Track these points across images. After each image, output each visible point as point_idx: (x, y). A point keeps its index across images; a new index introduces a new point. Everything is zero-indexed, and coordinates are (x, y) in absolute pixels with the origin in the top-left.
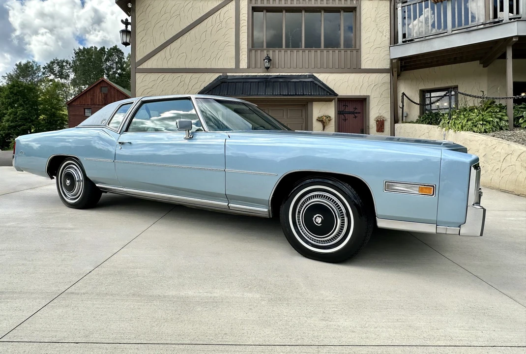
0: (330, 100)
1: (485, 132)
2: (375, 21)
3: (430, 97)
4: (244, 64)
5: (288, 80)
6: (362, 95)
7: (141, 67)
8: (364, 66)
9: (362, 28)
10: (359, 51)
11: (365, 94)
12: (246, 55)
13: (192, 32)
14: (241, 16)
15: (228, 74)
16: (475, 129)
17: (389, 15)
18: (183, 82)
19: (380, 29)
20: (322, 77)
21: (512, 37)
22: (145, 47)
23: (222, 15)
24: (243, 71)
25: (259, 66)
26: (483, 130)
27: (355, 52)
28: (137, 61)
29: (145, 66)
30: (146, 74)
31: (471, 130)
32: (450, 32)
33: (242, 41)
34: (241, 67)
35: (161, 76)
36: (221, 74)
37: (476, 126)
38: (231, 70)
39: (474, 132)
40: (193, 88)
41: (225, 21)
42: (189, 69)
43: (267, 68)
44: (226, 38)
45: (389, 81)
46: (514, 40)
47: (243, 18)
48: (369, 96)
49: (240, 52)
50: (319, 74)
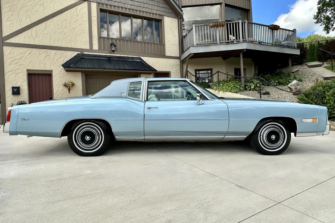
0: (151, 74)
1: (236, 92)
2: (171, 29)
3: (199, 74)
4: (96, 47)
5: (126, 60)
6: (167, 71)
7: (8, 41)
8: (167, 54)
9: (165, 32)
10: (164, 45)
11: (168, 70)
12: (97, 41)
13: (55, 19)
14: (92, 13)
15: (85, 53)
16: (232, 91)
17: (177, 27)
18: (49, 56)
19: (174, 34)
20: (145, 59)
21: (244, 49)
22: (11, 25)
23: (78, 10)
24: (95, 51)
25: (106, 49)
26: (235, 92)
27: (162, 45)
28: (4, 36)
29: (12, 40)
30: (14, 47)
31: (230, 91)
32: (218, 43)
33: (93, 31)
34: (94, 48)
35: (29, 50)
36: (79, 53)
37: (232, 90)
38: (86, 50)
39: (232, 92)
40: (57, 61)
41: (80, 15)
42: (53, 46)
43: (113, 51)
44: (82, 27)
45: (179, 64)
46: (245, 50)
47: (94, 15)
48: (170, 72)
49: (93, 38)
50: (144, 57)
